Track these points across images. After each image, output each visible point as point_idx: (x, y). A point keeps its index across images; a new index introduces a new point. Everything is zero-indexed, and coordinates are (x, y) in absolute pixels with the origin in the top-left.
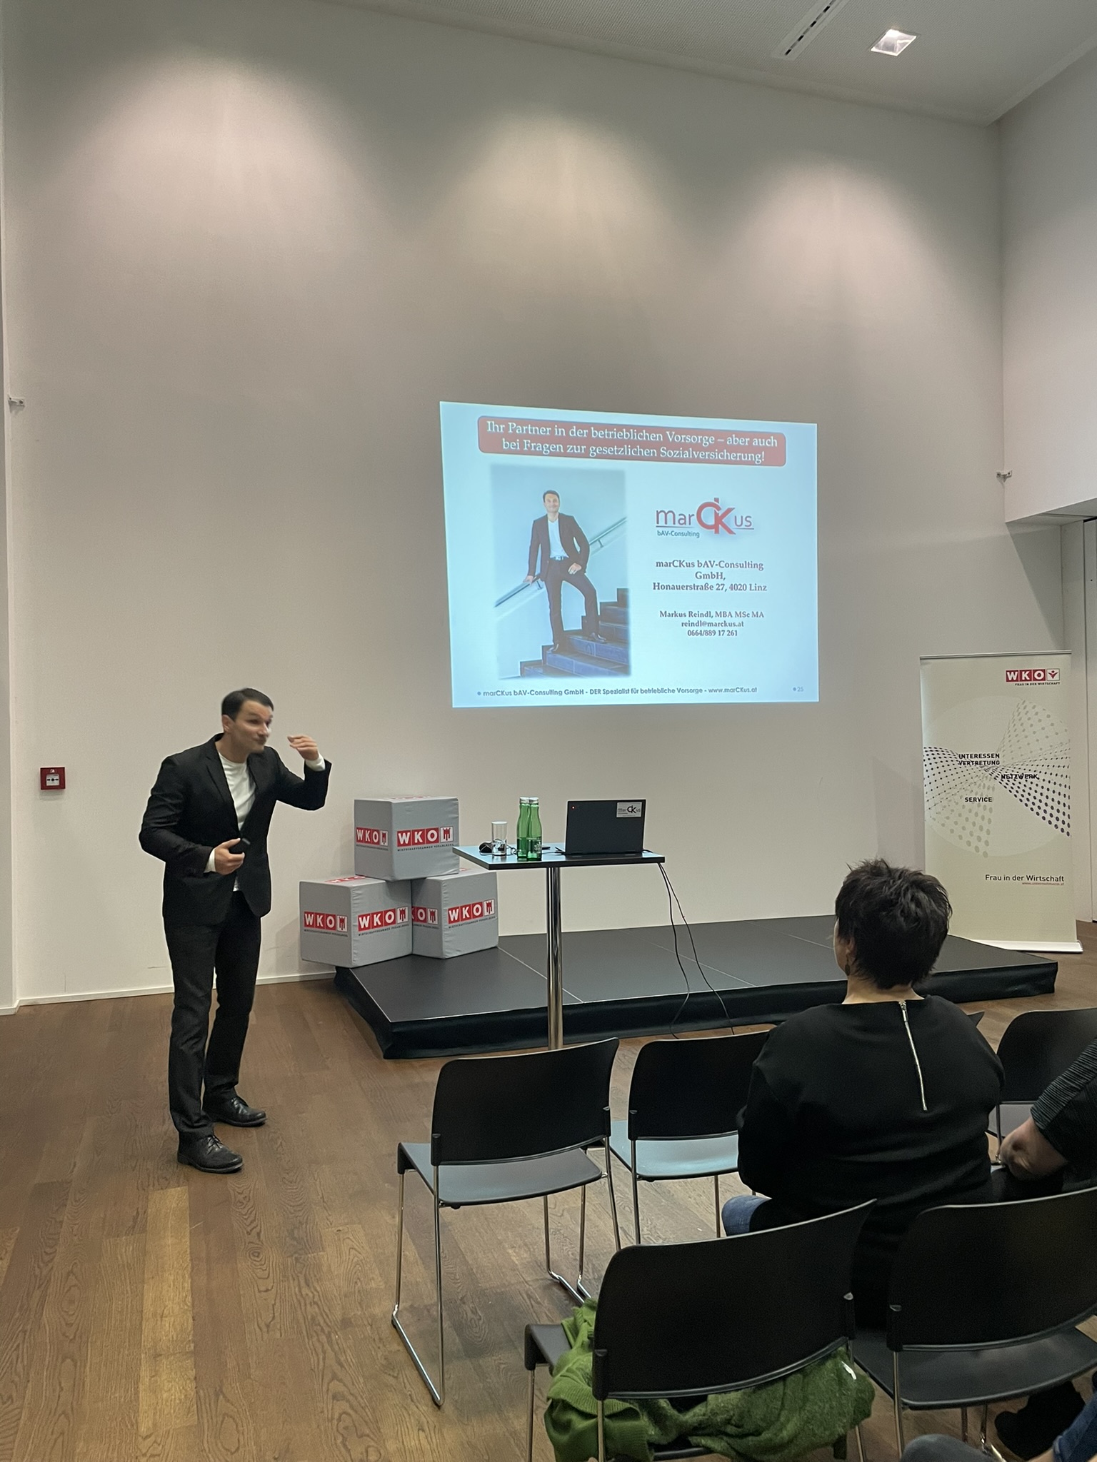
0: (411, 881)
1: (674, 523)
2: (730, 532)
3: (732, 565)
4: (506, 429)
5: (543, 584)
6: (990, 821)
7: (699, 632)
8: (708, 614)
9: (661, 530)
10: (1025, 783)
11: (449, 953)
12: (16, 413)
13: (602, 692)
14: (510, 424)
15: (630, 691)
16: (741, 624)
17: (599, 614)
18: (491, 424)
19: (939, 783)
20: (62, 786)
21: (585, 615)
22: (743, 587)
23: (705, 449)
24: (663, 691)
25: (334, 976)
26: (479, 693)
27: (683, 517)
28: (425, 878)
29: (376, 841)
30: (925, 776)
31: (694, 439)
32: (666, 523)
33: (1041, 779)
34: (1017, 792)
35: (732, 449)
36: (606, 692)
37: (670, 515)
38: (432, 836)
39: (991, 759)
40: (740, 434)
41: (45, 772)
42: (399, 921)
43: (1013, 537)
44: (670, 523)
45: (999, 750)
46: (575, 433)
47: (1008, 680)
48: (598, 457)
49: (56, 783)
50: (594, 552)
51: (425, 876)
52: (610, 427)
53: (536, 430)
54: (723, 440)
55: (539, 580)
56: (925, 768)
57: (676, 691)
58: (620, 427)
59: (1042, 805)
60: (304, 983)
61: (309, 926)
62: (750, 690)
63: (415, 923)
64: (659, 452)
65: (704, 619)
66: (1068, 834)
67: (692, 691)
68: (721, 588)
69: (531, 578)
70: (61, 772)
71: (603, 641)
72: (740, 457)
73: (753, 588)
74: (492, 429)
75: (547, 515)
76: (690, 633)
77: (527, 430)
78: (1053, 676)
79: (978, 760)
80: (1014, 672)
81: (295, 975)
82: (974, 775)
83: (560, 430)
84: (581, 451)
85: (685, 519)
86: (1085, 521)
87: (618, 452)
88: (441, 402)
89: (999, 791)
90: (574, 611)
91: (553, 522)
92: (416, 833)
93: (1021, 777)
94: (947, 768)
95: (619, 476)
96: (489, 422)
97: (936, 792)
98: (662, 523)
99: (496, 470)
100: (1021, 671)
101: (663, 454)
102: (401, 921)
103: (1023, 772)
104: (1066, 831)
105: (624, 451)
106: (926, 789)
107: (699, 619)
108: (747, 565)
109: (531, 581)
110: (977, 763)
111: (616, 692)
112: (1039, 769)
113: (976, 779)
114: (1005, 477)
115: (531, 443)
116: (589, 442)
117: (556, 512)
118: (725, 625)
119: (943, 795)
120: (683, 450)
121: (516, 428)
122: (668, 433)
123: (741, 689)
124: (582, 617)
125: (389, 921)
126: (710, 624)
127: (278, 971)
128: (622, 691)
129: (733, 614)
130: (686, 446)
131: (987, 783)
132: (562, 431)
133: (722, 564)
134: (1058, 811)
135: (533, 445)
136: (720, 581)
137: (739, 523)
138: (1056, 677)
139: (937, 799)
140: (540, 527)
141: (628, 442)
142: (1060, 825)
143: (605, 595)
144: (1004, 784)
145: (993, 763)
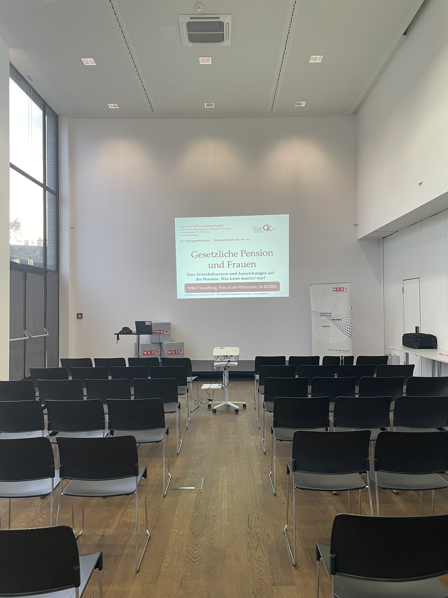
6: (329, 333)
10: (339, 322)
12: (73, 230)
13: (220, 294)
15: (229, 294)
19: (316, 321)
20: (82, 318)
24: (239, 294)
30: (312, 319)
33: (343, 321)
34: (336, 324)
36: (222, 294)
38: (162, 332)
39: (329, 314)
41: (78, 314)
45: (331, 312)
47: (333, 291)
49: (80, 317)
56: (312, 317)
57: (243, 294)
59: (343, 329)
62: (266, 294)
67: (248, 294)
70: (81, 314)
78: (346, 290)
79: (326, 315)
80: (335, 288)
86: (383, 238)
88: (175, 218)
89: (331, 324)
93: (337, 320)
97: (315, 323)
100: (337, 288)
103: (338, 318)
104: (350, 337)
106: (312, 323)
111: (225, 294)
112: (342, 317)
113: (325, 320)
119: (316, 325)
123: (264, 293)
128: (227, 294)
131: (328, 321)
134: (347, 330)
138: (347, 290)
142: (348, 335)
144: (333, 322)
145: (330, 315)
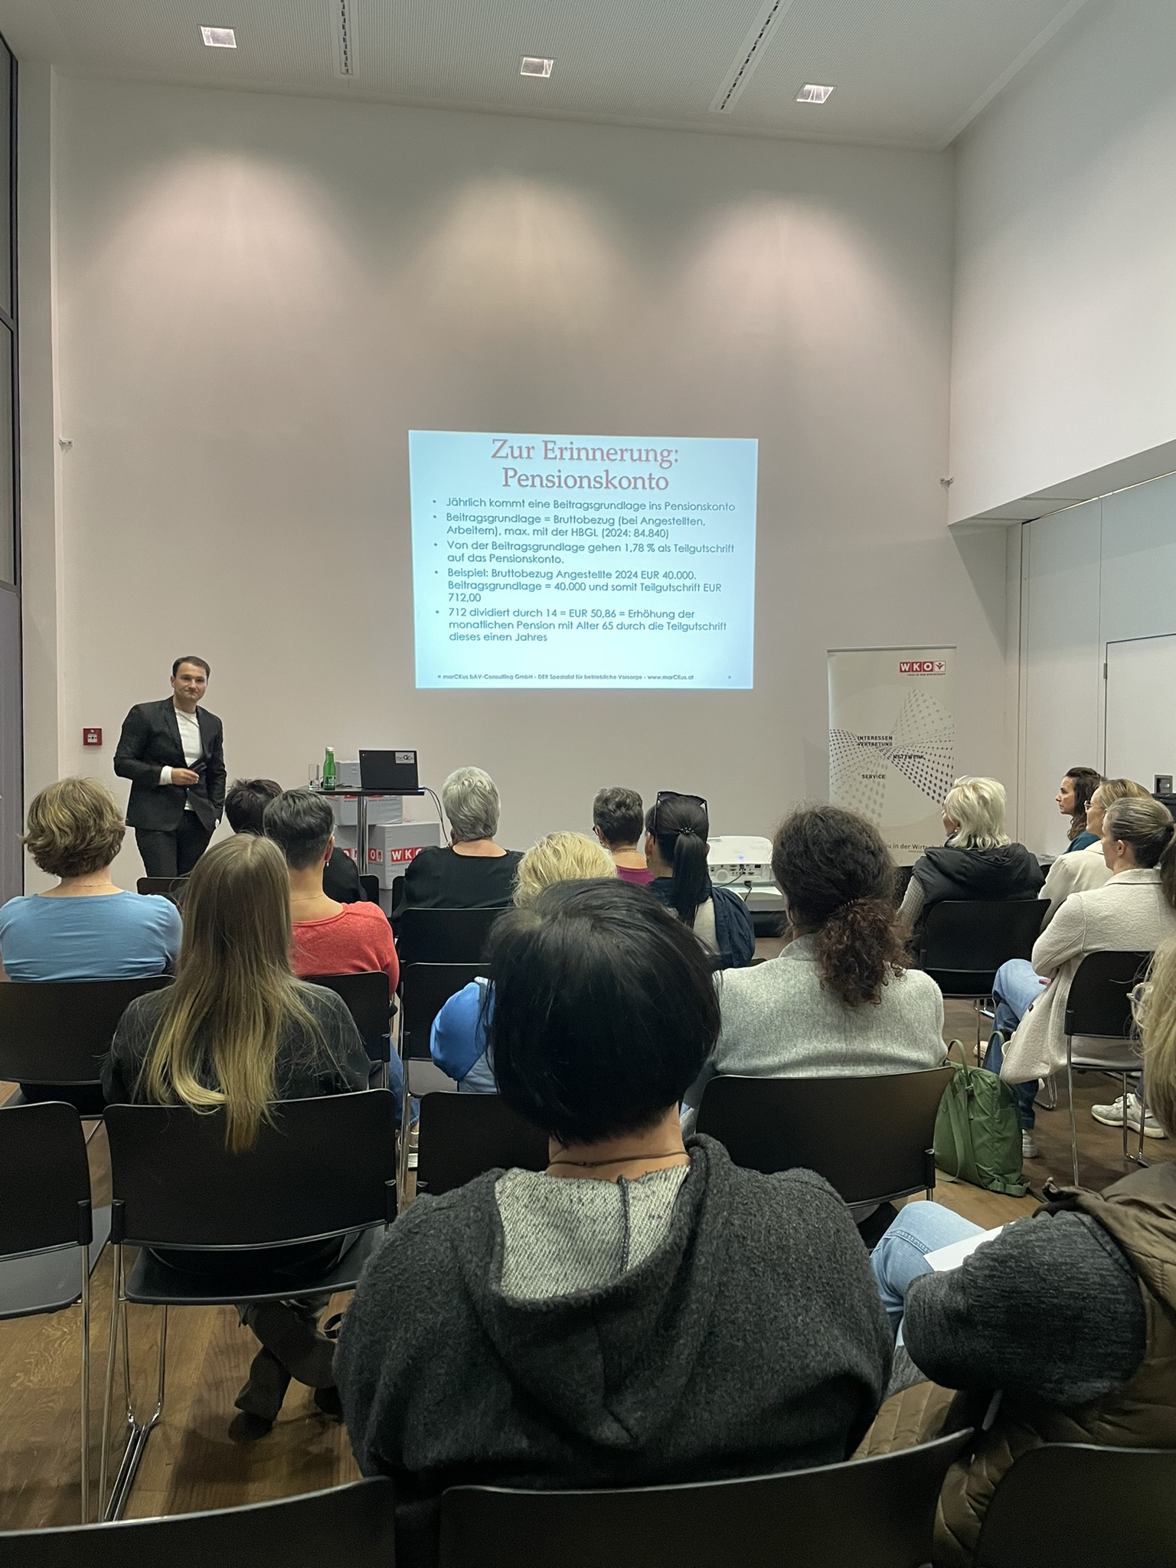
6: (883, 796)
10: (914, 763)
12: (67, 451)
13: (549, 677)
15: (575, 677)
19: (841, 761)
20: (99, 743)
24: (605, 677)
26: (439, 677)
28: (374, 825)
30: (830, 755)
33: (927, 759)
34: (907, 770)
36: (553, 677)
39: (885, 741)
41: (86, 732)
43: (954, 537)
45: (893, 732)
47: (901, 671)
49: (95, 741)
56: (830, 748)
57: (618, 678)
59: (927, 783)
62: (690, 678)
67: (632, 677)
70: (99, 732)
78: (940, 668)
79: (875, 741)
80: (907, 663)
82: (871, 755)
86: (1023, 523)
89: (892, 770)
93: (910, 757)
94: (847, 748)
97: (838, 769)
100: (913, 663)
103: (912, 752)
106: (831, 766)
110: (873, 744)
111: (562, 677)
112: (926, 750)
113: (872, 759)
114: (949, 483)
119: (844, 772)
123: (679, 676)
128: (567, 677)
131: (882, 762)
138: (943, 669)
139: (839, 775)
144: (895, 763)
145: (887, 744)
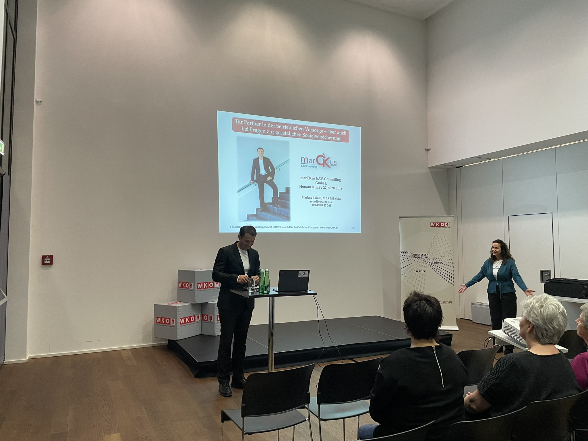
0: (202, 304)
1: (308, 162)
2: (329, 167)
3: (329, 179)
4: (243, 123)
5: (256, 184)
6: (425, 280)
7: (317, 205)
8: (320, 198)
9: (303, 165)
10: (438, 265)
11: (216, 333)
12: (38, 106)
13: (279, 227)
14: (245, 121)
15: (290, 227)
16: (332, 202)
17: (278, 196)
18: (237, 121)
19: (406, 265)
20: (51, 263)
21: (273, 197)
22: (333, 188)
23: (320, 135)
24: (303, 227)
25: (167, 344)
26: (230, 227)
27: (311, 160)
28: (207, 303)
29: (187, 287)
30: (401, 262)
31: (315, 131)
32: (305, 162)
33: (443, 264)
34: (435, 268)
35: (329, 135)
36: (281, 227)
37: (306, 159)
38: (211, 285)
40: (333, 130)
41: (44, 257)
42: (196, 320)
43: (431, 172)
44: (306, 162)
45: (428, 253)
46: (270, 126)
47: (431, 226)
48: (279, 135)
49: (49, 262)
50: (277, 172)
51: (208, 302)
52: (284, 124)
53: (255, 124)
54: (326, 132)
55: (255, 182)
56: (401, 259)
57: (308, 228)
58: (287, 125)
59: (444, 274)
60: (154, 347)
61: (158, 323)
62: (336, 228)
63: (202, 321)
64: (302, 135)
65: (318, 200)
66: (453, 285)
67: (314, 228)
68: (325, 188)
69: (252, 181)
70: (51, 257)
71: (280, 207)
72: (333, 138)
73: (337, 188)
74: (237, 122)
75: (259, 157)
76: (313, 205)
77: (251, 124)
78: (447, 225)
80: (433, 223)
81: (150, 344)
82: (419, 262)
83: (264, 124)
84: (272, 133)
85: (312, 161)
86: (456, 168)
87: (286, 134)
88: (217, 111)
89: (428, 268)
90: (269, 195)
91: (261, 160)
92: (205, 284)
93: (436, 263)
94: (409, 259)
95: (287, 143)
96: (237, 120)
97: (405, 268)
98: (303, 162)
99: (239, 139)
100: (436, 223)
101: (304, 136)
102: (197, 320)
103: (437, 261)
104: (452, 284)
105: (289, 134)
106: (401, 267)
107: (317, 200)
108: (335, 180)
109: (252, 183)
110: (420, 257)
111: (285, 227)
112: (443, 260)
113: (420, 264)
114: (428, 150)
115: (253, 128)
116: (275, 129)
117: (262, 156)
118: (327, 202)
119: (408, 270)
120: (311, 135)
121: (247, 123)
122: (305, 128)
123: (332, 227)
124: (272, 198)
125: (192, 321)
126: (321, 202)
127: (143, 342)
128: (287, 227)
129: (330, 198)
130: (312, 133)
131: (424, 265)
132: (265, 125)
133: (326, 179)
134: (450, 276)
135: (254, 129)
136: (325, 185)
137: (332, 163)
138: (449, 225)
139: (405, 271)
140: (256, 162)
141: (290, 130)
142: (450, 281)
143: (281, 189)
144: (430, 265)
145: (426, 257)
